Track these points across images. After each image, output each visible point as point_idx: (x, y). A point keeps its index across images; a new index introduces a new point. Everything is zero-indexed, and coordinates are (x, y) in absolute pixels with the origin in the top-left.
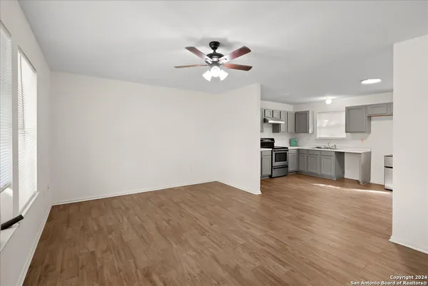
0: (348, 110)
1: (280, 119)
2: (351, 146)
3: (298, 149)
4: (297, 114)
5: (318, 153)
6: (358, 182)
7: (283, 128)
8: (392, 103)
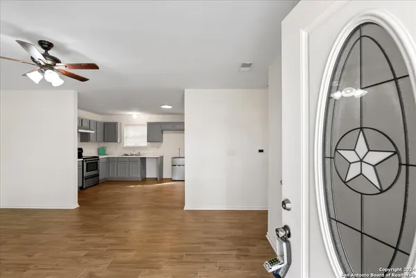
0: (150, 125)
1: (89, 129)
2: (151, 152)
3: (108, 158)
4: (105, 125)
5: (127, 160)
6: (157, 179)
7: (92, 138)
8: (184, 123)
